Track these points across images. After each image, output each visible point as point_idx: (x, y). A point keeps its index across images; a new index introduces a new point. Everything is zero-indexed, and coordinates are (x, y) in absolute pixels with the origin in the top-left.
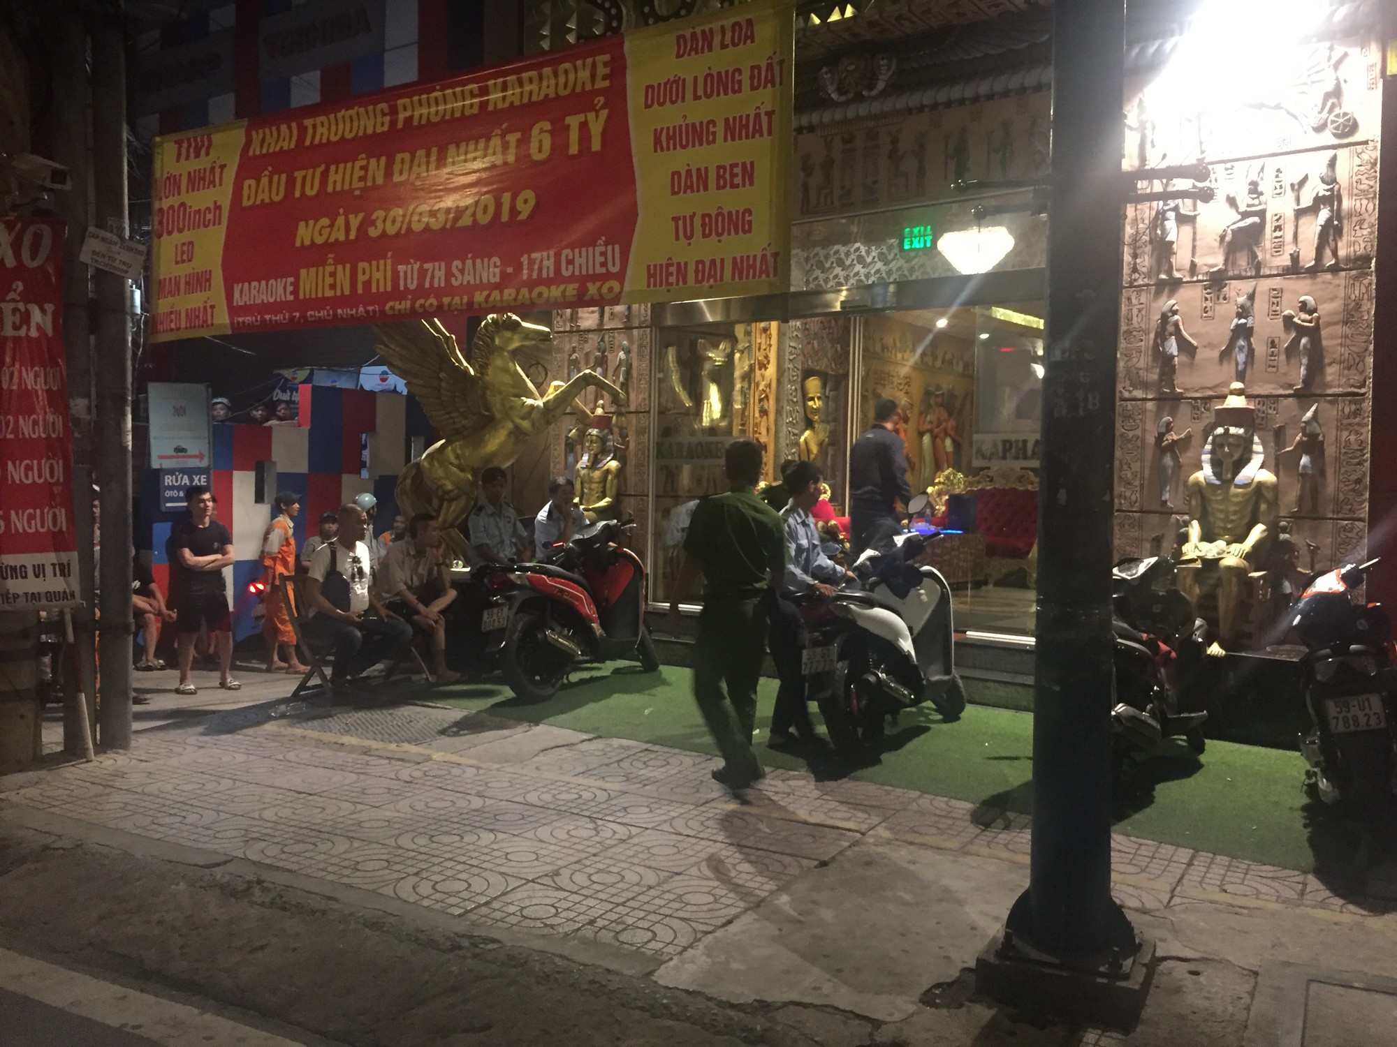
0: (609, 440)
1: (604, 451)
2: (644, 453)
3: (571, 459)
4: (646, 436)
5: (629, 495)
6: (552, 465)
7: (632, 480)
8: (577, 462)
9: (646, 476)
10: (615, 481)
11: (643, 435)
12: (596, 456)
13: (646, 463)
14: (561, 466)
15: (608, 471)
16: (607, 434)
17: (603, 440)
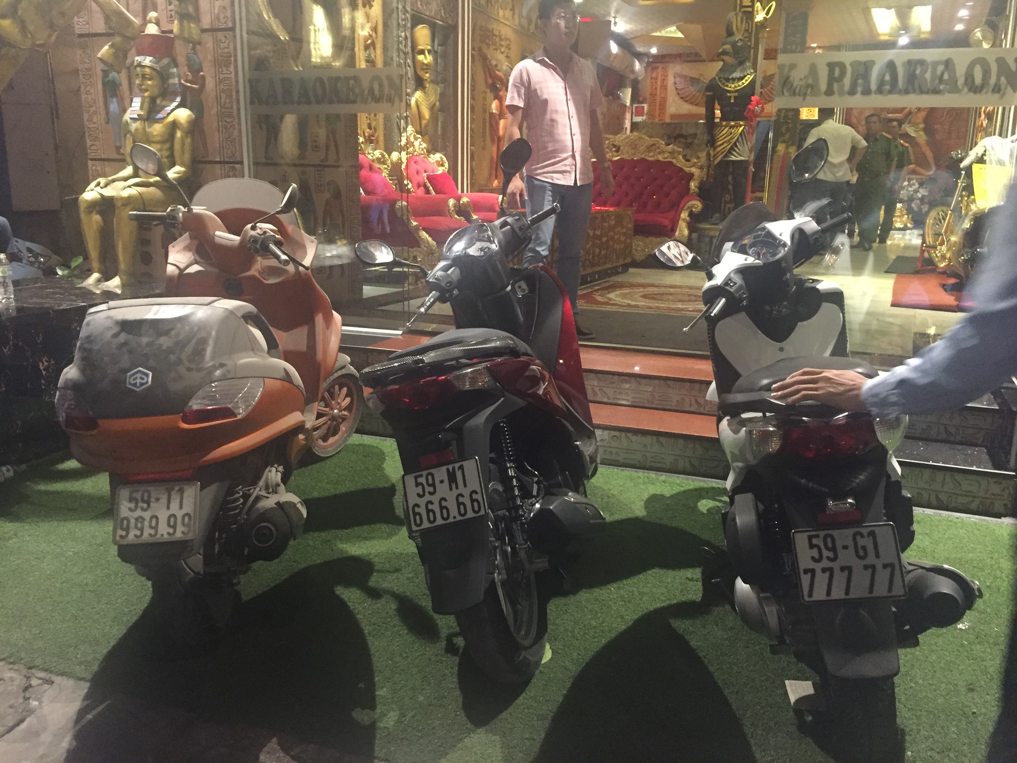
0: (172, 76)
1: (166, 93)
2: (230, 96)
3: (114, 106)
4: (232, 68)
5: (211, 162)
6: (86, 116)
7: (215, 139)
8: (125, 111)
9: (236, 133)
10: (188, 140)
11: (227, 66)
12: (153, 100)
13: (235, 112)
14: (100, 119)
15: (175, 125)
16: (168, 66)
17: (162, 76)
